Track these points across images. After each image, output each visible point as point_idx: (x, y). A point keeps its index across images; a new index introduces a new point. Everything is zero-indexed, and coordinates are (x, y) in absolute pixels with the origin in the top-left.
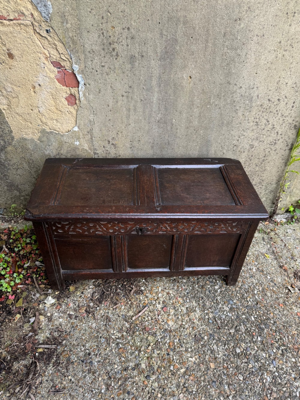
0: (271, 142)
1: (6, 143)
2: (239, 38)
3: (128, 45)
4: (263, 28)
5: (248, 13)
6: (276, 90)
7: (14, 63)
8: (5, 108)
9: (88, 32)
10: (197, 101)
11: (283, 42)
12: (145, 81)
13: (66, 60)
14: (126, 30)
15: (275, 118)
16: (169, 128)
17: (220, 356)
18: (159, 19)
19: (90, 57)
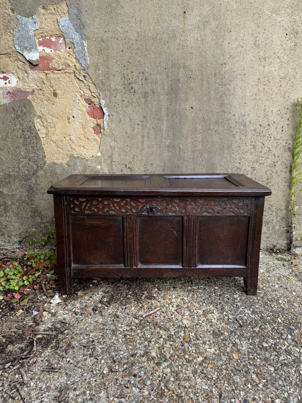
0: (271, 165)
1: (38, 168)
2: (226, 77)
3: (142, 85)
4: (244, 69)
5: (230, 59)
6: (265, 117)
7: (56, 100)
8: (43, 137)
9: (114, 76)
10: (199, 127)
11: (261, 79)
12: (156, 112)
13: (96, 97)
14: (141, 74)
15: (269, 141)
16: (177, 152)
17: (243, 349)
18: (165, 66)
19: (114, 94)
